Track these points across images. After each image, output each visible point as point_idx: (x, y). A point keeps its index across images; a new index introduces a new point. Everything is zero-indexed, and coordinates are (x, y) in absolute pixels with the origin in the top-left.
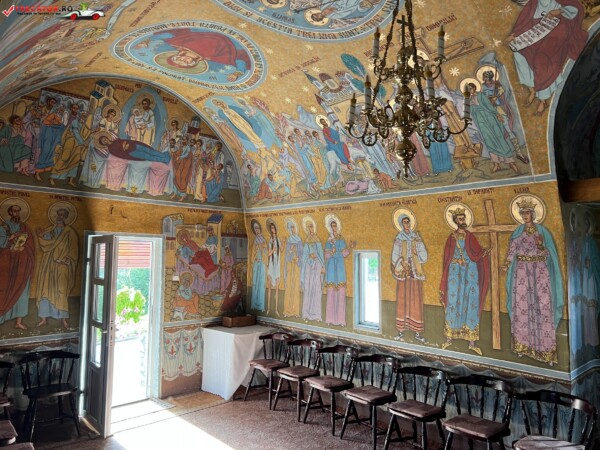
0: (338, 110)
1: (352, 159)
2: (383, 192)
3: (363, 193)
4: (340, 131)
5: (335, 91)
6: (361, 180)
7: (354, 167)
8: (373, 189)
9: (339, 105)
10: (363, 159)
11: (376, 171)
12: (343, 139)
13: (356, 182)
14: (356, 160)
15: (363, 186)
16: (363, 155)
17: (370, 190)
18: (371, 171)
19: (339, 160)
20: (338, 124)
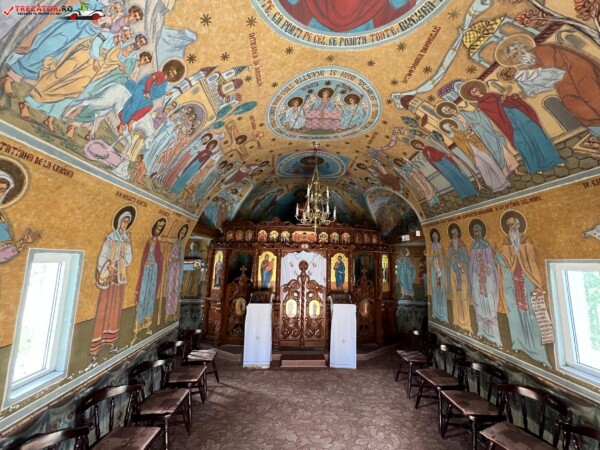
0: (196, 91)
1: (134, 124)
2: (130, 181)
3: (109, 168)
4: (167, 98)
5: (219, 90)
6: (117, 152)
7: (126, 132)
8: (122, 171)
9: (201, 93)
10: (143, 136)
11: (141, 157)
12: (158, 103)
13: (110, 149)
14: (137, 130)
15: (113, 159)
16: (149, 134)
17: (118, 170)
18: (137, 152)
19: (119, 108)
20: (176, 93)
